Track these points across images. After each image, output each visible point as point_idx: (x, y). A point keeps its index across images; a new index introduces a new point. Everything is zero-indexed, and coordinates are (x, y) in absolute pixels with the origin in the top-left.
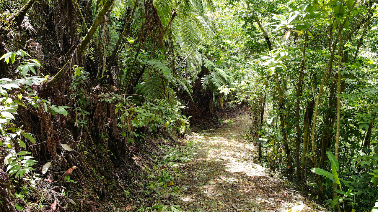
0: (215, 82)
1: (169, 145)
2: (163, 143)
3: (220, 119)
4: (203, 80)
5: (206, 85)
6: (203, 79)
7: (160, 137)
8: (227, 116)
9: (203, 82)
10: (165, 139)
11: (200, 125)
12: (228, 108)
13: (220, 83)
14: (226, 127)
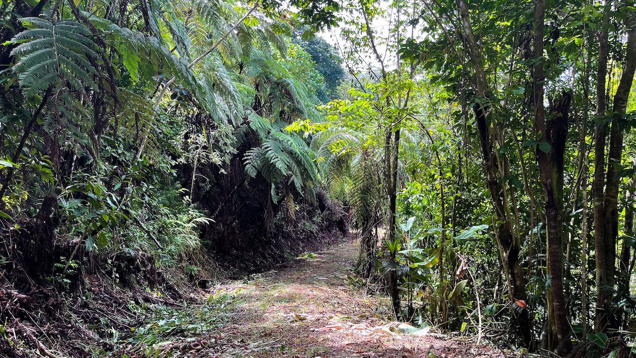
0: (275, 160)
1: (161, 302)
2: (147, 300)
3: (289, 253)
4: (249, 158)
5: (256, 169)
6: (247, 154)
7: (141, 285)
8: (303, 247)
9: (247, 162)
10: (152, 290)
11: (245, 264)
12: (304, 231)
13: (286, 162)
14: (301, 265)
